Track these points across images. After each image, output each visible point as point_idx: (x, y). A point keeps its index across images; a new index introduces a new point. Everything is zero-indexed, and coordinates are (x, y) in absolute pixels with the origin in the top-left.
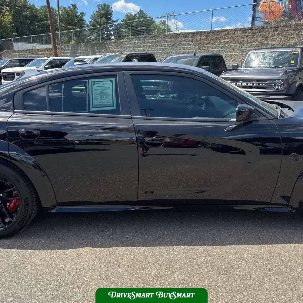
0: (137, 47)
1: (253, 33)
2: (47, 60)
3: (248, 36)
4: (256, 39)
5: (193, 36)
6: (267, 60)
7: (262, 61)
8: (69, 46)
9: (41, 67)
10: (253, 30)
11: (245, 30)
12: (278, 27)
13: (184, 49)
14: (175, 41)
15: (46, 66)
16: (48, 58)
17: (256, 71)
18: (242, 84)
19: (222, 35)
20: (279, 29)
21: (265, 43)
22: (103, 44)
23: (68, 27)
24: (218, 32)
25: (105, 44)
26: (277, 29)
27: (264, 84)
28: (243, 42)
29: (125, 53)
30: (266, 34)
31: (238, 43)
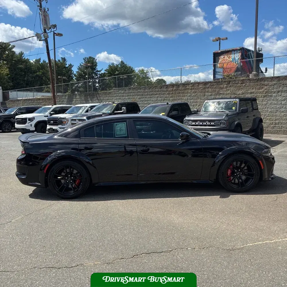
0: (123, 96)
1: (212, 85)
2: (52, 107)
3: (208, 87)
4: (215, 90)
5: (167, 88)
6: (221, 106)
7: (217, 106)
8: (66, 96)
9: (47, 114)
10: (212, 83)
11: (206, 83)
12: (230, 81)
13: (161, 98)
14: (153, 91)
15: (51, 113)
16: (52, 106)
17: (213, 115)
18: (199, 123)
19: (189, 87)
20: (231, 83)
21: (222, 93)
22: (95, 94)
23: (59, 77)
24: (186, 84)
25: (96, 94)
26: (230, 83)
27: (213, 123)
28: (205, 92)
29: (116, 102)
30: (222, 86)
31: (201, 92)
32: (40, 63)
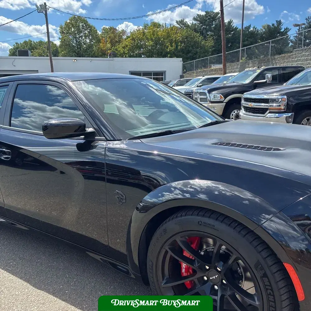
8: (238, 65)
9: (194, 86)
32: (250, 30)
